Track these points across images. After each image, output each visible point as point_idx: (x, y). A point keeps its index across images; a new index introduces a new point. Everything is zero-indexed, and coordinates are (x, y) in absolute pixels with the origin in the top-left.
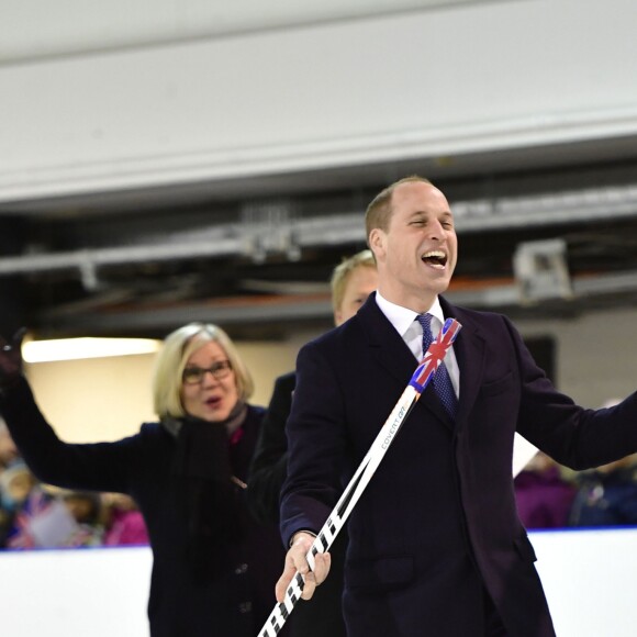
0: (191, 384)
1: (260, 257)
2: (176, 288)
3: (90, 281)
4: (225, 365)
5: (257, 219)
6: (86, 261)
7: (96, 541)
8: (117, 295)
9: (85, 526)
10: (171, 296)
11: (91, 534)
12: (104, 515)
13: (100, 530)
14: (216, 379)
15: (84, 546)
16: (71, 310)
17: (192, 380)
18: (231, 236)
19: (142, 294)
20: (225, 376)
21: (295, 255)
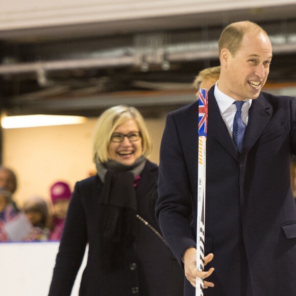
0: (115, 142)
1: (145, 67)
2: (93, 86)
3: (42, 80)
4: (137, 134)
5: (144, 44)
6: (40, 68)
7: (44, 238)
8: (59, 89)
9: (38, 228)
10: (91, 90)
11: (41, 233)
12: (50, 221)
13: (47, 231)
14: (130, 142)
15: (37, 240)
16: (31, 97)
17: (116, 139)
18: (127, 55)
19: (74, 88)
20: (136, 140)
21: (166, 66)
